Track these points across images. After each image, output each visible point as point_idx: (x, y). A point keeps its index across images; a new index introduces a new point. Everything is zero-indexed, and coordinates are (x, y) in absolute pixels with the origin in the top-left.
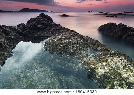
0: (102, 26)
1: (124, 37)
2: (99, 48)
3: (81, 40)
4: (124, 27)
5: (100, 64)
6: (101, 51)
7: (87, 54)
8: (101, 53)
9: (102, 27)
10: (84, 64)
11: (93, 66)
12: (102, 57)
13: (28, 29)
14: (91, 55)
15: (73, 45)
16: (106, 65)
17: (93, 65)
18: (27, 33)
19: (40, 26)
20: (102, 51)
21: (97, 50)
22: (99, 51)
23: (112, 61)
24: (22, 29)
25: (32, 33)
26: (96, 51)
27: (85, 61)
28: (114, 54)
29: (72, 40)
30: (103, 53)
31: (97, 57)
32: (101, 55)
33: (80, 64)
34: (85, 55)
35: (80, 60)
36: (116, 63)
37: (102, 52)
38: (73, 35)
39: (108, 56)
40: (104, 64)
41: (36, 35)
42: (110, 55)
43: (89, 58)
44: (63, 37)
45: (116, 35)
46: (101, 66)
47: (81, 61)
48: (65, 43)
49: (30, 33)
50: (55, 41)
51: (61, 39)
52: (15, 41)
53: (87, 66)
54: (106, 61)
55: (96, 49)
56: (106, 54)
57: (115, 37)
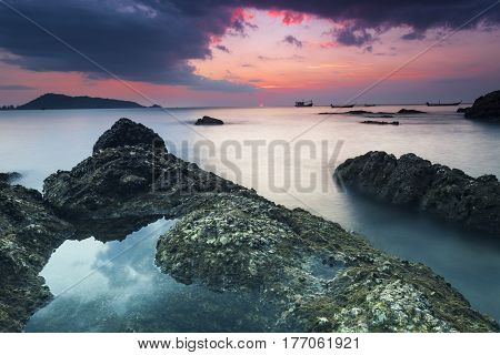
0: (349, 162)
1: (425, 203)
2: (340, 256)
3: (281, 230)
4: (420, 165)
5: (344, 311)
6: (347, 266)
7: (302, 281)
8: (345, 275)
9: (349, 168)
10: (296, 316)
11: (324, 319)
12: (351, 288)
13: (88, 191)
14: (317, 280)
15: (254, 248)
16: (361, 314)
17: (324, 315)
18: (84, 207)
19: (129, 178)
20: (350, 264)
21: (332, 263)
22: (339, 264)
23: (376, 299)
24: (65, 195)
25: (103, 206)
26: (331, 266)
27: (298, 305)
28: (388, 274)
29: (251, 232)
30: (353, 274)
31: (336, 287)
32: (346, 279)
33: (284, 315)
34: (296, 281)
35: (282, 301)
36: (388, 304)
37: (350, 269)
38: (250, 211)
39: (369, 284)
40: (355, 310)
41: (116, 215)
42: (374, 280)
43: (310, 293)
44: (221, 221)
45: (397, 193)
46: (346, 319)
47: (287, 303)
48: (228, 245)
49: (94, 208)
50: (193, 237)
51: (212, 230)
52: (47, 244)
53: (306, 320)
54: (362, 300)
55: (332, 258)
56: (362, 277)
57: (394, 202)
